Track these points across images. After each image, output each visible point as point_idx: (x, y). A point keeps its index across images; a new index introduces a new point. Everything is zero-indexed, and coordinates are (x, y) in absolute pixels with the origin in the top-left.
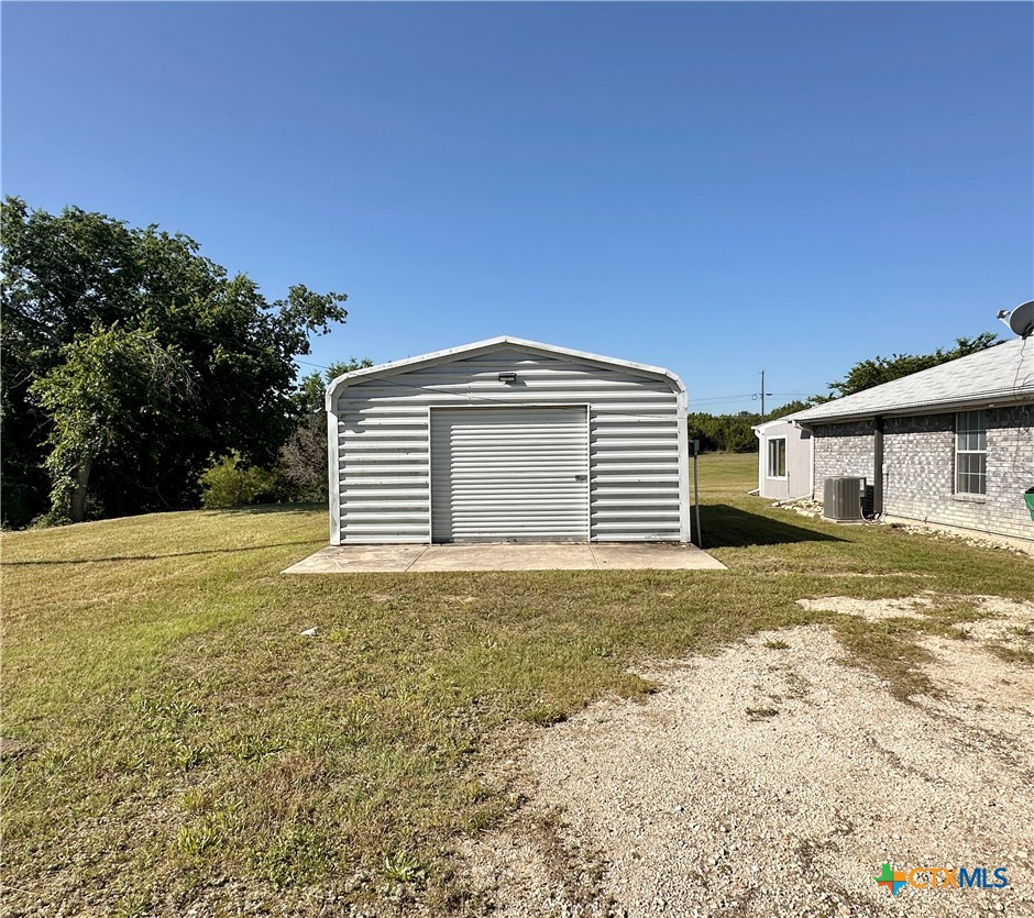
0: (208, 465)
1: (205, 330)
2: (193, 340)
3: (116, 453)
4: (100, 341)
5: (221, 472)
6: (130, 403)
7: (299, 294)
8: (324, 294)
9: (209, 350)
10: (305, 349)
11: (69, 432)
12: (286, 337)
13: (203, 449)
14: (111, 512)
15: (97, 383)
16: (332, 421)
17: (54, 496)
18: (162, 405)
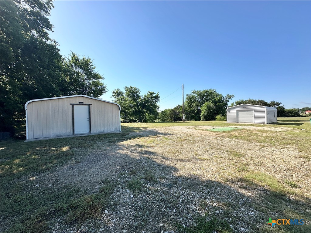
0: (216, 116)
1: (217, 101)
2: (215, 102)
3: (207, 115)
4: (206, 104)
5: (218, 117)
6: (209, 109)
7: (228, 95)
8: (231, 95)
9: (217, 103)
10: (229, 102)
11: (203, 113)
12: (226, 100)
13: (216, 114)
14: (206, 120)
15: (206, 108)
16: (227, 112)
17: (201, 119)
18: (212, 109)
